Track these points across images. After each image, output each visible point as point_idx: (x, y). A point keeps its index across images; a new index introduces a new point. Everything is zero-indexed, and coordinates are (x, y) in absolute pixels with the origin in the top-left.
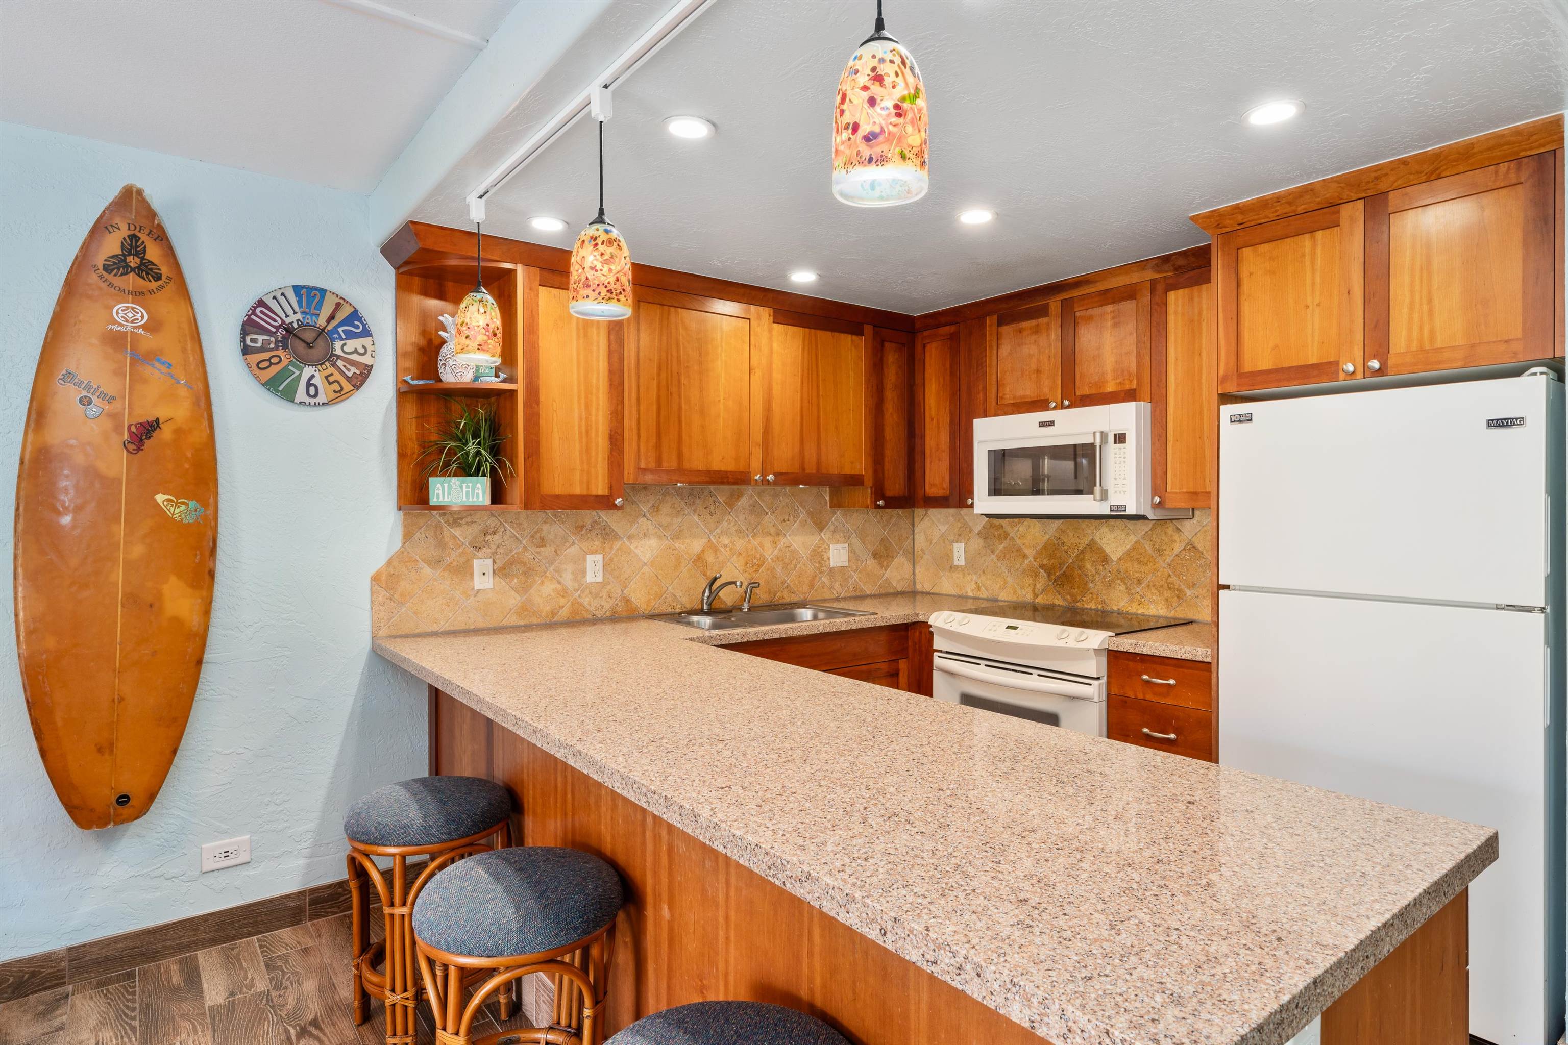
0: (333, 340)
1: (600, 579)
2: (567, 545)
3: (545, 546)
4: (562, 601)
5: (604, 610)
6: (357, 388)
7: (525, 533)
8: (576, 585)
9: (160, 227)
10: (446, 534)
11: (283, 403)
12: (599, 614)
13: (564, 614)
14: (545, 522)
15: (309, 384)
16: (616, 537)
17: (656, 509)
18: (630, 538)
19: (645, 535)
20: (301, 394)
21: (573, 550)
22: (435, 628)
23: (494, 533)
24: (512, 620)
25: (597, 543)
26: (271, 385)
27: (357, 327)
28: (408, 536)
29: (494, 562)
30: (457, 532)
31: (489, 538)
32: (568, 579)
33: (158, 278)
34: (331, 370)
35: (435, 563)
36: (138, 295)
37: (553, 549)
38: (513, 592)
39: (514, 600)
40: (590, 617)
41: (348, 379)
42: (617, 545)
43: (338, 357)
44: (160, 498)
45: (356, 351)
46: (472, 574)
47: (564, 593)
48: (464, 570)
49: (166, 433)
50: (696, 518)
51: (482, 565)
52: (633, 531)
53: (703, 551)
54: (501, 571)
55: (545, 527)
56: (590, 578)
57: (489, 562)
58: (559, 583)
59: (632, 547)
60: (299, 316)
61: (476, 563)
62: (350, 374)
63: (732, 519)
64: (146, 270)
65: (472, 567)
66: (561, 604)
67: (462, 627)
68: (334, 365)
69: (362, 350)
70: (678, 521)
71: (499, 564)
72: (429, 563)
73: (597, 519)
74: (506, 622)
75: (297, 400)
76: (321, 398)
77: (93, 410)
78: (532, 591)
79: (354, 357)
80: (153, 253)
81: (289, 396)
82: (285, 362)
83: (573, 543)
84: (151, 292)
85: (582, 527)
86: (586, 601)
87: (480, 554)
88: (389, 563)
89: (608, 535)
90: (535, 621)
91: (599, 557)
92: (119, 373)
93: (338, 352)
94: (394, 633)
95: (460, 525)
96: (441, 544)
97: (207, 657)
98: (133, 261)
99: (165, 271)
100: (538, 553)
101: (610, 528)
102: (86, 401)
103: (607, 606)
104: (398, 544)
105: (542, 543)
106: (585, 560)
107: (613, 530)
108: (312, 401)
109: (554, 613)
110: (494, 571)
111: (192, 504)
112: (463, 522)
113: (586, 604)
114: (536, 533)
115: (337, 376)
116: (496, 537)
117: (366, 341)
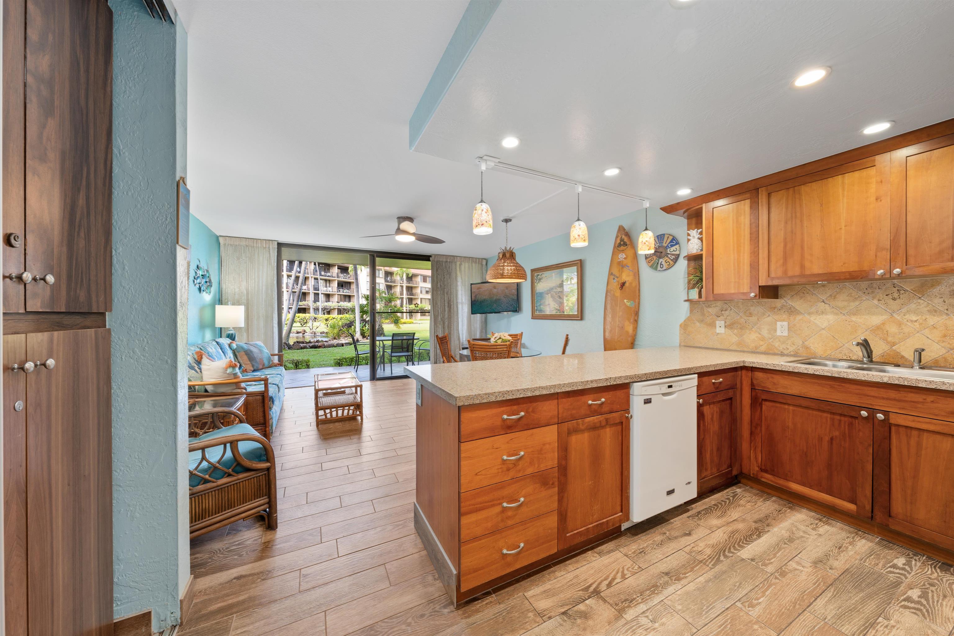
0: (667, 249)
1: (786, 334)
2: (765, 316)
3: (752, 316)
4: (761, 343)
5: (789, 351)
6: (675, 263)
7: (741, 311)
8: (770, 336)
9: (627, 233)
10: (705, 311)
11: (654, 271)
12: (786, 352)
13: (763, 349)
14: (752, 306)
15: (661, 264)
16: (798, 313)
17: (833, 297)
18: (809, 314)
19: (823, 313)
20: (659, 268)
21: (769, 319)
22: (701, 345)
23: (726, 310)
24: (734, 347)
25: (784, 316)
26: (651, 267)
27: (674, 242)
28: (691, 311)
29: (725, 322)
30: (710, 310)
31: (723, 312)
32: (765, 332)
33: (627, 245)
34: (667, 258)
35: (702, 321)
36: (623, 251)
37: (756, 318)
38: (734, 336)
39: (735, 339)
40: (780, 353)
41: (672, 260)
42: (799, 317)
43: (668, 254)
44: (625, 301)
45: (674, 251)
46: (715, 327)
47: (763, 339)
48: (712, 325)
49: (627, 284)
50: (876, 302)
51: (720, 323)
52: (813, 309)
53: (883, 324)
54: (729, 326)
55: (752, 308)
56: (779, 333)
57: (723, 322)
58: (760, 334)
59: (812, 319)
60: (658, 245)
61: (717, 322)
62: (672, 258)
63: (922, 302)
64: (625, 244)
65: (715, 324)
66: (761, 344)
67: (711, 347)
68: (667, 257)
69: (675, 250)
70: (853, 305)
71: (728, 323)
72: (698, 322)
73: (785, 304)
74: (731, 348)
75: (658, 269)
76: (664, 268)
77: (615, 281)
78: (744, 336)
79: (674, 253)
80: (626, 239)
81: (656, 269)
82: (655, 259)
83: (769, 316)
84: (625, 249)
85: (775, 308)
86: (777, 344)
87: (719, 318)
88: (685, 321)
89: (792, 311)
90: (746, 349)
91: (785, 324)
92: (619, 271)
93: (669, 252)
94: (686, 345)
95: (711, 307)
96: (703, 314)
97: (636, 343)
98: (622, 243)
99: (628, 243)
100: (748, 319)
101: (794, 308)
102: (614, 279)
103: (791, 349)
104: (689, 315)
105: (751, 315)
106: (776, 324)
107: (797, 310)
108: (662, 269)
109: (756, 348)
110: (725, 326)
111: (632, 302)
112: (712, 306)
113: (776, 345)
114: (747, 310)
115: (669, 260)
116: (727, 312)
117: (677, 246)
